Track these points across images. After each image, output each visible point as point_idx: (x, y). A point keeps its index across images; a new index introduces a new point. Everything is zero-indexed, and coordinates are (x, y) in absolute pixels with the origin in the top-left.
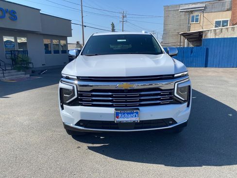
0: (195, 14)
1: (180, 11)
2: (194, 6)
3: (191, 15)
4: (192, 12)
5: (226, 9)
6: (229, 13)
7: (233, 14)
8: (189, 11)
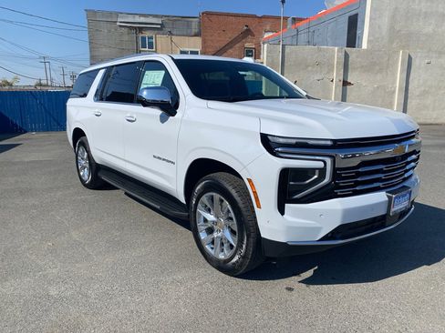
0: (147, 34)
1: (118, 24)
2: (142, 19)
3: (141, 35)
4: (141, 29)
5: (193, 34)
6: (198, 40)
7: (204, 42)
8: (135, 28)
